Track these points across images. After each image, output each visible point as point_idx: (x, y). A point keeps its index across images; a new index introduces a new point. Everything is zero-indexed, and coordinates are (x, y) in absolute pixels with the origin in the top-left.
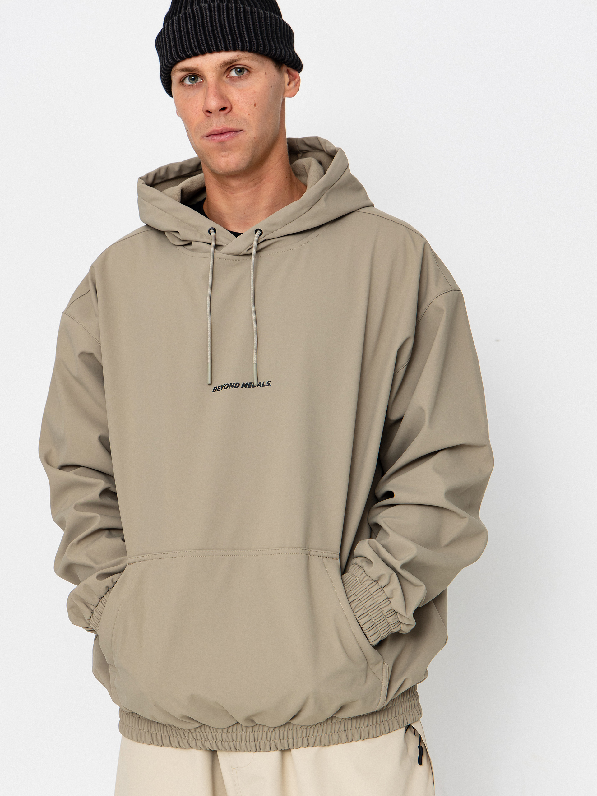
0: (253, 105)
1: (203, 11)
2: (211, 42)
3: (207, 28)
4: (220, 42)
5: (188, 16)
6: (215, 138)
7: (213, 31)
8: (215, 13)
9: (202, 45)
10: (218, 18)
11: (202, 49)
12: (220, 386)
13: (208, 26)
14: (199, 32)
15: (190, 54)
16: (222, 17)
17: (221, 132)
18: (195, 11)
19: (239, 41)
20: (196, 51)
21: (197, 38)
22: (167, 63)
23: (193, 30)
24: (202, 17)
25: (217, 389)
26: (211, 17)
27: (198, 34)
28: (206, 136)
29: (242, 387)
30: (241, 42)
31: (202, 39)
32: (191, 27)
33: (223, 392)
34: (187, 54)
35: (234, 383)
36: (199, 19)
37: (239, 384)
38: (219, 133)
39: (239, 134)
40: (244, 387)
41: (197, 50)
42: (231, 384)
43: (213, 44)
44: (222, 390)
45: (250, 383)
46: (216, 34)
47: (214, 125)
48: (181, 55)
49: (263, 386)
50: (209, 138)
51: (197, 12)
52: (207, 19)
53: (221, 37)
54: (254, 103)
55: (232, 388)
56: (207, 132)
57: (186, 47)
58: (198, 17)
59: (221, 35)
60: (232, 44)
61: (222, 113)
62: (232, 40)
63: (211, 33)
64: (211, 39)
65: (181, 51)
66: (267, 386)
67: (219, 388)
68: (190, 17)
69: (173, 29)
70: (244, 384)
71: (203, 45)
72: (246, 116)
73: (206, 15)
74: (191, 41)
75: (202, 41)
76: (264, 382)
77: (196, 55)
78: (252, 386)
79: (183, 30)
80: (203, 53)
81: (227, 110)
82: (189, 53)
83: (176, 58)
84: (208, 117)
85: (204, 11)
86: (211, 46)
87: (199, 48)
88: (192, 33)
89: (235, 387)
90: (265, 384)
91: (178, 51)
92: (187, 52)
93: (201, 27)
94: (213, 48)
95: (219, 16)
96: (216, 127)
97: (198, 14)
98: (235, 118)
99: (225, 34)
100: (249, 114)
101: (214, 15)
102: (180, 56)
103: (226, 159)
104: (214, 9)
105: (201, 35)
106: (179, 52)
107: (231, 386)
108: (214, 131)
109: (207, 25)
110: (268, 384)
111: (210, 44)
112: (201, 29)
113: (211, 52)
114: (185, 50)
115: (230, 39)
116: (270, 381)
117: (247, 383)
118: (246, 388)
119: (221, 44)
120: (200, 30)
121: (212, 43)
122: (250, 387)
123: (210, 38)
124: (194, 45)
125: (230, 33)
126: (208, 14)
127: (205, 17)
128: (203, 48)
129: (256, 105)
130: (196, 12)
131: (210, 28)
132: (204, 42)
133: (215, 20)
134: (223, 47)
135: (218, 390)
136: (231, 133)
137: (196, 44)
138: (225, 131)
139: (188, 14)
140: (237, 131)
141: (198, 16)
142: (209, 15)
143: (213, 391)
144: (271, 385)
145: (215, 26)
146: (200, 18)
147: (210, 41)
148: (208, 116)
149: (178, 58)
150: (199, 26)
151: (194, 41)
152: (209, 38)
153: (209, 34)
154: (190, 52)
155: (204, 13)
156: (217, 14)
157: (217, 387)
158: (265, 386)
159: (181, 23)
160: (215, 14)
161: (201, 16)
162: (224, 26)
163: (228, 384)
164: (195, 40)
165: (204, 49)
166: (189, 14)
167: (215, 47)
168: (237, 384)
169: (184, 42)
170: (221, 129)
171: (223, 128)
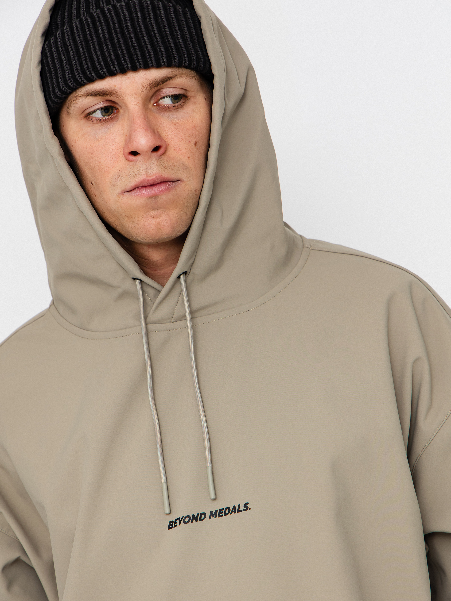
0: (193, 144)
1: (119, 12)
2: (137, 54)
3: (128, 36)
4: (150, 55)
5: (97, 20)
6: (144, 191)
7: (138, 40)
8: (137, 14)
9: (123, 60)
10: (143, 22)
11: (123, 65)
12: (177, 520)
13: (130, 33)
14: (117, 42)
15: (104, 73)
16: (148, 20)
17: (152, 183)
18: (107, 12)
19: (174, 53)
20: (114, 69)
21: (115, 51)
22: (58, 92)
23: (107, 38)
24: (119, 21)
25: (173, 524)
26: (132, 19)
27: (116, 45)
28: (129, 190)
29: (210, 518)
30: (178, 55)
31: (122, 52)
32: (104, 35)
33: (181, 528)
34: (100, 74)
35: (198, 514)
36: (114, 24)
37: (205, 514)
38: (150, 184)
39: (176, 186)
40: (213, 517)
41: (115, 67)
42: (193, 515)
43: (140, 58)
44: (180, 525)
45: (220, 510)
46: (143, 44)
47: (143, 173)
48: (90, 75)
49: (239, 511)
50: (134, 193)
51: (111, 14)
52: (126, 23)
53: (149, 48)
54: (194, 141)
55: (196, 521)
56: (132, 184)
57: (97, 64)
58: (113, 21)
59: (151, 45)
60: (167, 57)
61: (155, 154)
62: (165, 52)
63: (135, 42)
64: (136, 52)
65: (91, 70)
66: (244, 510)
67: (176, 523)
68: (100, 21)
69: (65, 44)
70: (211, 512)
71: (125, 60)
72: (185, 159)
73: (125, 18)
74: (105, 54)
75: (123, 54)
76: (239, 506)
77: (112, 74)
78: (223, 514)
79: (90, 39)
80: (123, 71)
81: (161, 151)
82: (102, 71)
83: (80, 80)
84: (132, 163)
85: (121, 13)
86: (137, 61)
87: (118, 64)
88: (106, 43)
89: (201, 520)
90: (242, 508)
91: (85, 69)
92: (101, 71)
93: (119, 35)
94: (140, 64)
95: (144, 19)
96: (147, 175)
97: (112, 17)
98: (171, 163)
99: (156, 43)
100: (189, 157)
101: (136, 18)
102: (89, 77)
103: (158, 220)
104: (136, 9)
105: (120, 47)
106: (87, 71)
107: (195, 518)
108: (143, 181)
109: (128, 31)
110: (246, 507)
111: (135, 59)
112: (120, 37)
113: (135, 69)
114: (97, 68)
115: (163, 50)
116: (248, 503)
117: (217, 511)
118: (215, 517)
119: (150, 58)
120: (118, 39)
121: (137, 57)
122: (222, 516)
123: (135, 49)
124: (111, 60)
125: (162, 42)
126: (127, 16)
127: (124, 20)
128: (125, 64)
129: (197, 144)
130: (108, 14)
131: (132, 35)
132: (126, 55)
133: (139, 24)
134: (154, 62)
135: (175, 526)
136: (167, 184)
137: (113, 58)
138: (158, 182)
139: (96, 17)
140: (174, 182)
141: (112, 19)
142: (129, 17)
143: (169, 528)
144: (250, 509)
145: (140, 33)
146: (115, 22)
147: (135, 55)
148: (131, 161)
149: (84, 80)
150: (117, 34)
151: (110, 55)
152: (133, 49)
153: (133, 44)
154: (105, 70)
155: (122, 15)
156: (139, 15)
157: (172, 522)
158: (241, 511)
159: (87, 30)
160: (137, 16)
161: (117, 19)
162: (152, 33)
163: (189, 516)
164: (112, 53)
165: (126, 66)
166: (98, 17)
167: (143, 62)
168: (201, 514)
169: (95, 57)
170: (153, 179)
171: (156, 177)
